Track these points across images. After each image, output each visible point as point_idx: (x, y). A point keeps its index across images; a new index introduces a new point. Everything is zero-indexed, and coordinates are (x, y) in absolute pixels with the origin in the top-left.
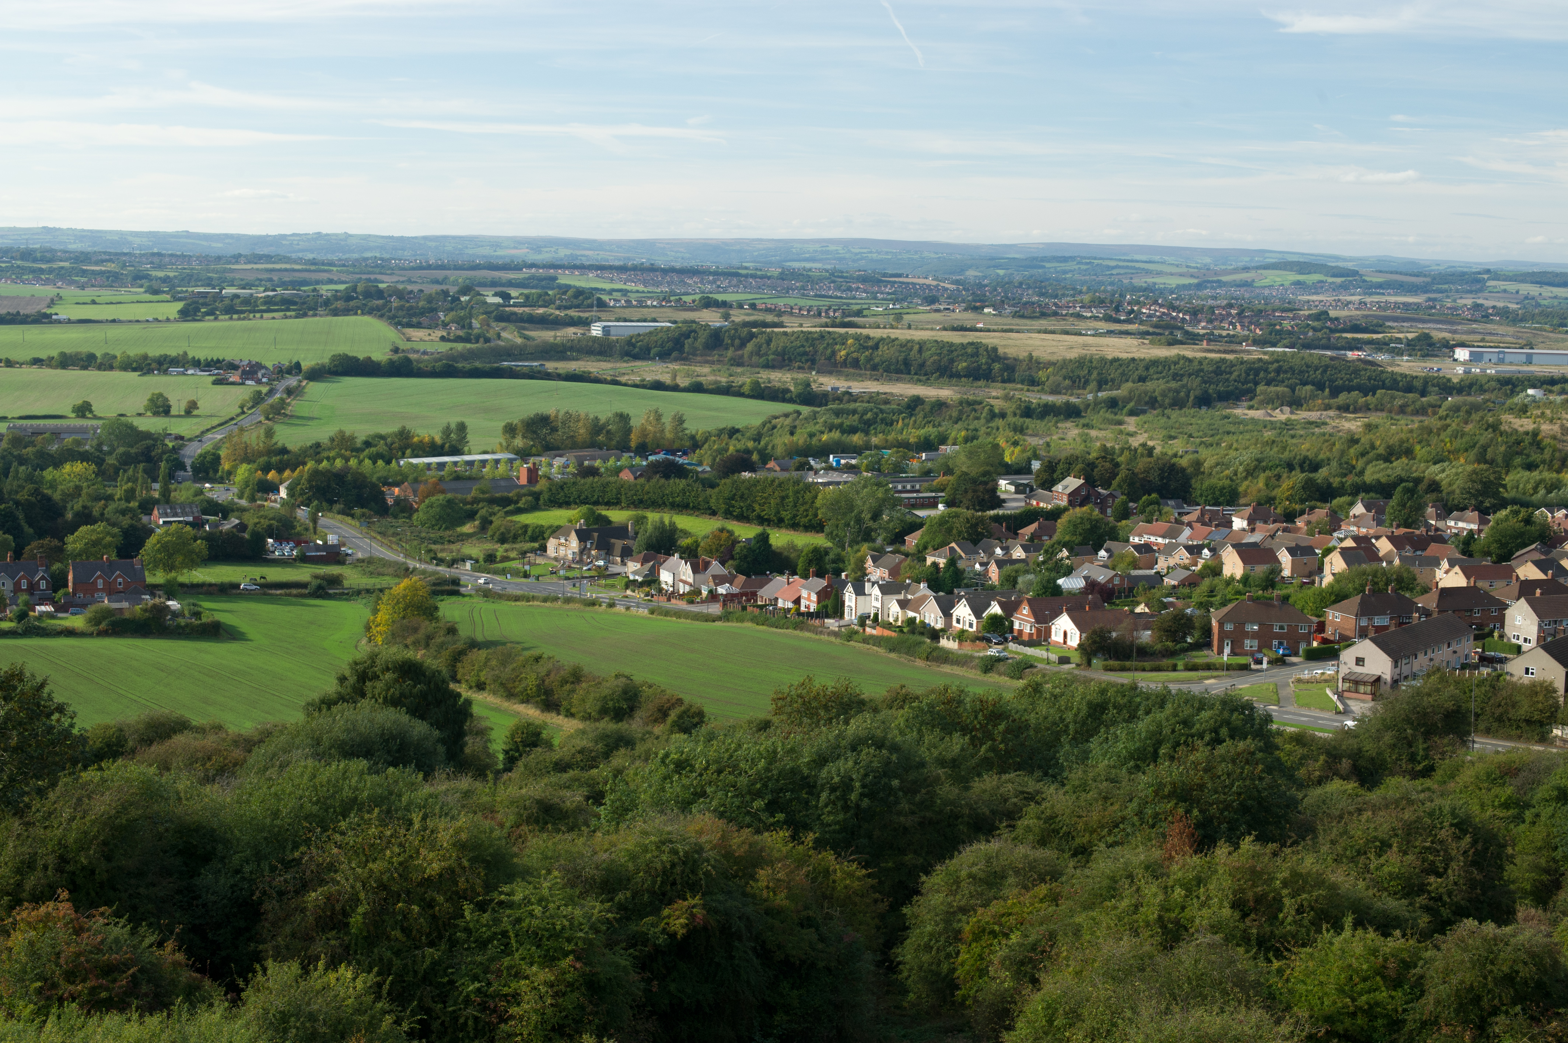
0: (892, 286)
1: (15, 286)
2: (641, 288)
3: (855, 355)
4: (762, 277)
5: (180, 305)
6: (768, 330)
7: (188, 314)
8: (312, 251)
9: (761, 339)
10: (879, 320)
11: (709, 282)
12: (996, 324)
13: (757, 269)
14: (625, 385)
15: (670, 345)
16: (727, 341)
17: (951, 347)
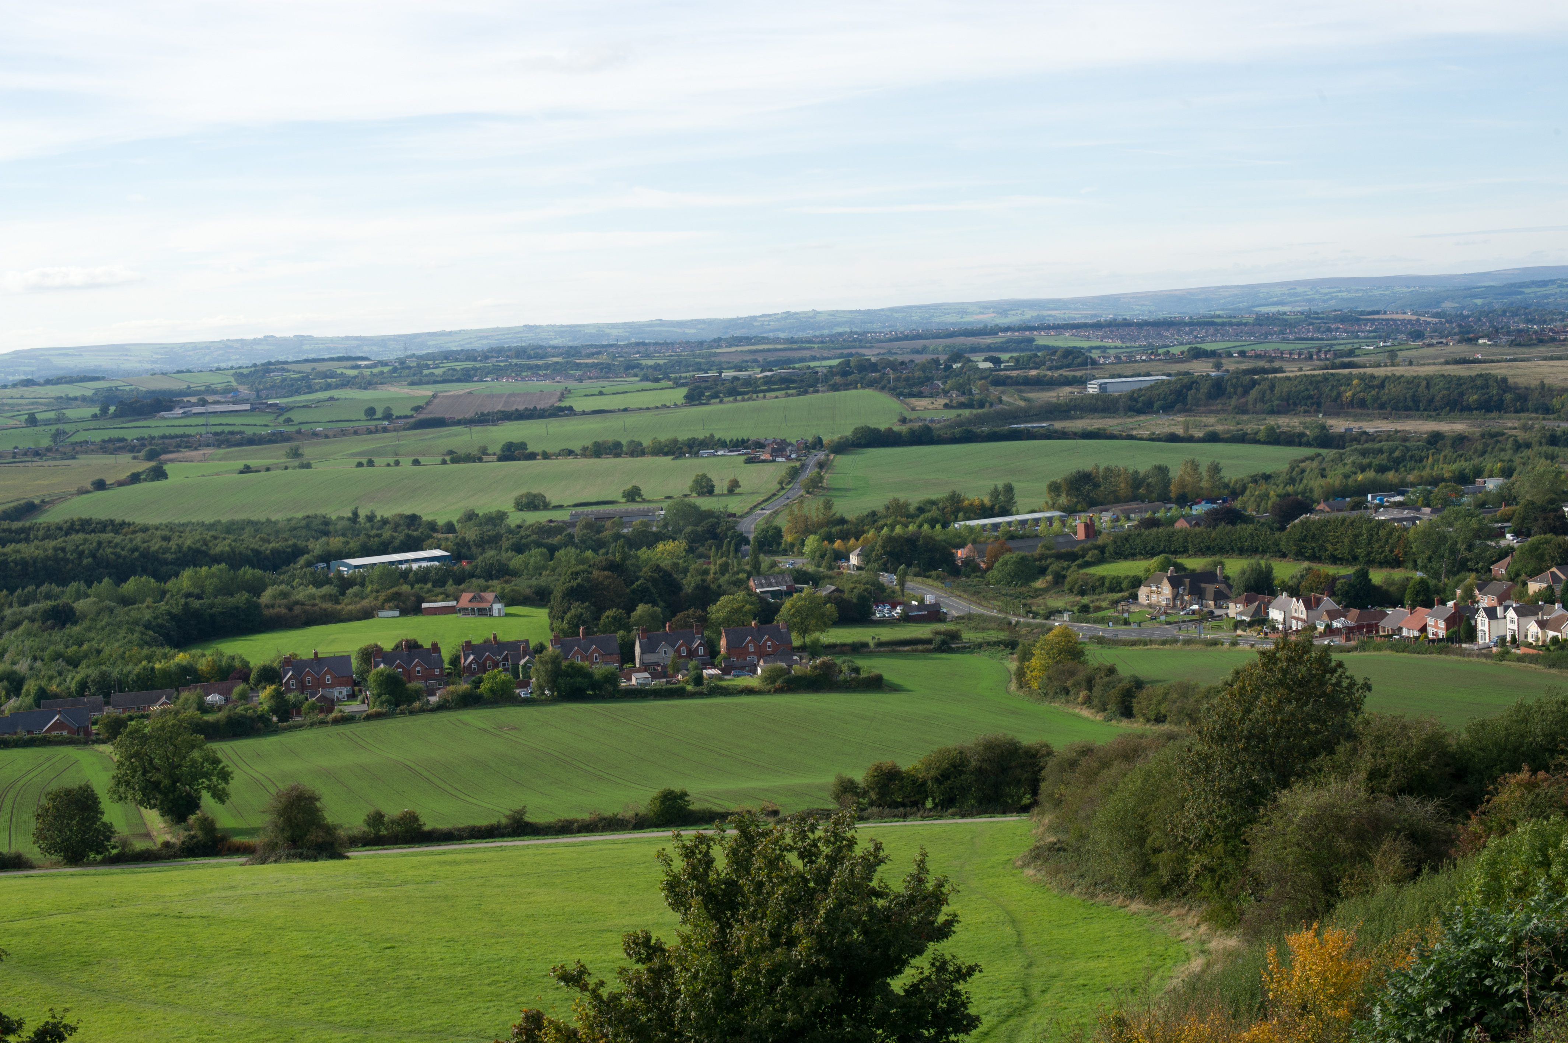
0: (1372, 324)
1: (516, 383)
2: (1118, 343)
3: (1361, 395)
4: (1239, 324)
5: (684, 391)
6: (1270, 376)
7: (694, 397)
8: (783, 330)
9: (1265, 386)
10: (1373, 359)
11: (1186, 333)
12: (1493, 354)
13: (1231, 317)
14: (1141, 439)
15: (1173, 397)
16: (1229, 389)
17: (1460, 381)
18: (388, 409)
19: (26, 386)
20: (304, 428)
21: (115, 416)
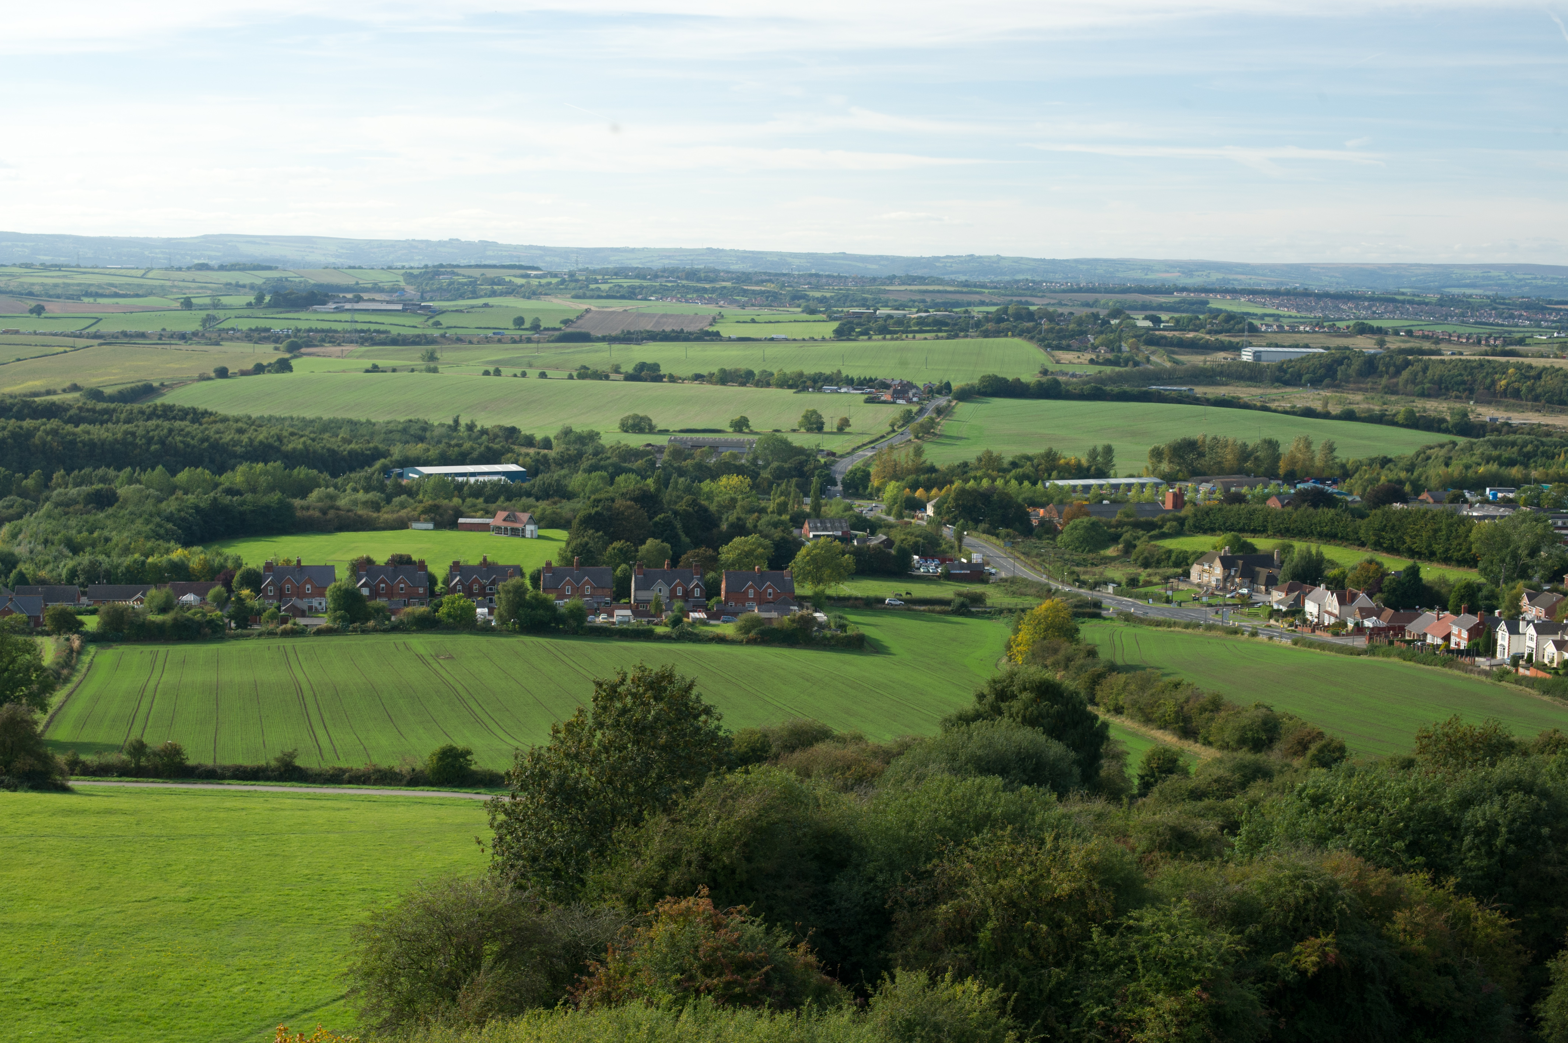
0: (1557, 314)
1: (679, 304)
2: (1294, 313)
3: (1516, 385)
4: (1420, 303)
5: (835, 325)
6: (1426, 358)
7: (842, 334)
8: (964, 273)
9: (1417, 367)
10: (1543, 349)
11: (1365, 308)
13: (1414, 295)
14: (1275, 411)
15: (1322, 371)
16: (1382, 368)
18: (537, 320)
19: (200, 269)
20: (449, 333)
21: (269, 306)
